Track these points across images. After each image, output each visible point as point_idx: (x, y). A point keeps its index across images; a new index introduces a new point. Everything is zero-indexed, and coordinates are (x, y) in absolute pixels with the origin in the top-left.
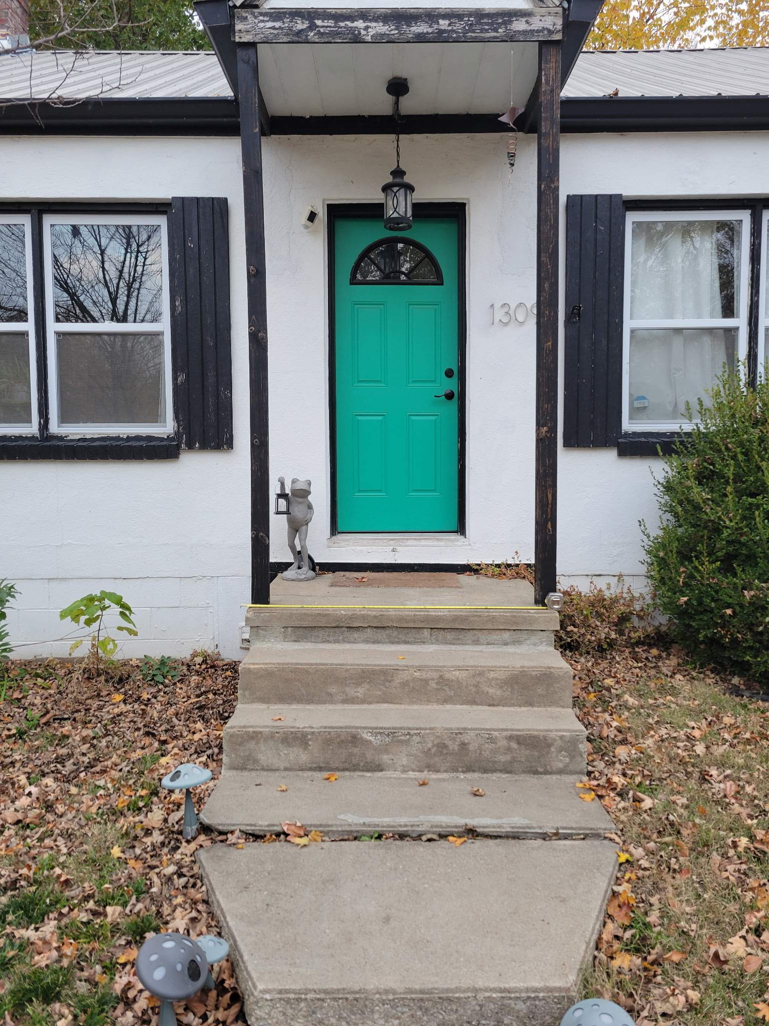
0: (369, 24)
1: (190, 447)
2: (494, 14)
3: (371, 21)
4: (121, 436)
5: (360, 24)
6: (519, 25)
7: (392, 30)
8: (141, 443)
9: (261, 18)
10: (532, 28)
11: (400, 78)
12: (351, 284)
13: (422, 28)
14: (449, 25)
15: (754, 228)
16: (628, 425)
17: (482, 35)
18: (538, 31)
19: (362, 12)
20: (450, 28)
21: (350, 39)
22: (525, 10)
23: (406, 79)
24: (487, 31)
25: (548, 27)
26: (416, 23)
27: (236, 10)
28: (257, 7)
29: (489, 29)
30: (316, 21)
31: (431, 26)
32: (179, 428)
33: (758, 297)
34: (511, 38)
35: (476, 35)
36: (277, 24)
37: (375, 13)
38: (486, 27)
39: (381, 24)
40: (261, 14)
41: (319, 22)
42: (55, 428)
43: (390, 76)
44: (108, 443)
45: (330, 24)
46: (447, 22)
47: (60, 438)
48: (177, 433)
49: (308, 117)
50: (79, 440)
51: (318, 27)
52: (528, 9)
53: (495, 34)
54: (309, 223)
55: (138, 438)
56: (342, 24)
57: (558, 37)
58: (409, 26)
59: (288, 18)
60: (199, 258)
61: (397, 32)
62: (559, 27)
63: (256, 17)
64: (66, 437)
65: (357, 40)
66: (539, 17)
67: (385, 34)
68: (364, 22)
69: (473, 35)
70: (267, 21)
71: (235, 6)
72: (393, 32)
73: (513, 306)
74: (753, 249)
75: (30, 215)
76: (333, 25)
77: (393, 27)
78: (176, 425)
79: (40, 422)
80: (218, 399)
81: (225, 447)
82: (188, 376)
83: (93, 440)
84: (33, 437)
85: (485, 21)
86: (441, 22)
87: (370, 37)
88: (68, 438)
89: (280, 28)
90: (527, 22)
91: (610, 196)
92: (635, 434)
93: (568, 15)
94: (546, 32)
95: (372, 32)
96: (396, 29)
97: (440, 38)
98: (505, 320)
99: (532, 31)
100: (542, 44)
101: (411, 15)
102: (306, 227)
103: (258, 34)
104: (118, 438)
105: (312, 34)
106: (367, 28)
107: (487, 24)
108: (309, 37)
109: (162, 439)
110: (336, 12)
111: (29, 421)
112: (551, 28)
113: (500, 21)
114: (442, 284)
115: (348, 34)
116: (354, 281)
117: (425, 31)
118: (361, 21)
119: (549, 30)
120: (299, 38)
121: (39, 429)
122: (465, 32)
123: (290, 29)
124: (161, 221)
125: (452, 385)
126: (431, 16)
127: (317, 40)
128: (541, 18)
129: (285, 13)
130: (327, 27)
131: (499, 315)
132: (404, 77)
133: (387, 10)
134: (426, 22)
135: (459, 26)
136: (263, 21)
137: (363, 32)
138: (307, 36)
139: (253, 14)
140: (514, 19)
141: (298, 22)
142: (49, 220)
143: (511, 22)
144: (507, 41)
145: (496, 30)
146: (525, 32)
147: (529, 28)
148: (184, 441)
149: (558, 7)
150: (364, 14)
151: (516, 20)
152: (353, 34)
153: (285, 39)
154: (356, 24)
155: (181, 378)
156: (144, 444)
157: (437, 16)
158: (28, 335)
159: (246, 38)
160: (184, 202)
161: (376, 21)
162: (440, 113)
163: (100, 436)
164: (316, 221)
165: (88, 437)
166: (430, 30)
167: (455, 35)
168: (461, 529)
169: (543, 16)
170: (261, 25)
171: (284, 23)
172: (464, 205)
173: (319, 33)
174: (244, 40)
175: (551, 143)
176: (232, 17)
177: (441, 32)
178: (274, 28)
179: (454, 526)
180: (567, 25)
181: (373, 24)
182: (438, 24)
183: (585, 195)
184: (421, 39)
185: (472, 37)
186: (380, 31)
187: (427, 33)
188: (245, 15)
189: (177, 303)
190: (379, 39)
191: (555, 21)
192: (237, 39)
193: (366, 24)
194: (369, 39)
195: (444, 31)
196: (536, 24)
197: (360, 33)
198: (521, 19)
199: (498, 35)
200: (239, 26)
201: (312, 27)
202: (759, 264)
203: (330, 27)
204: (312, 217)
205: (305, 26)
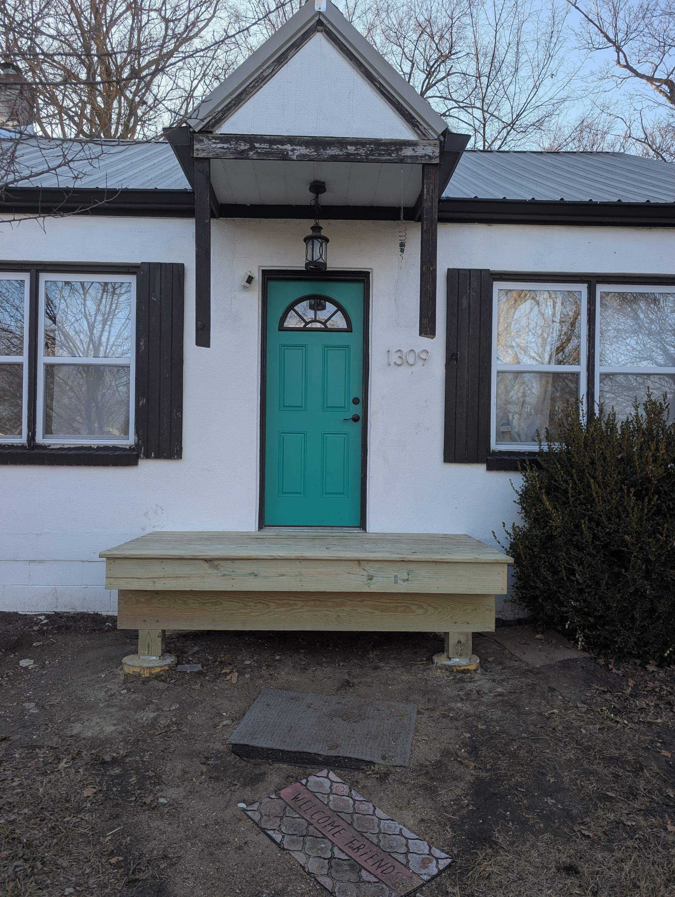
0: (295, 147)
1: (148, 456)
2: (389, 143)
3: (296, 145)
4: (93, 446)
5: (288, 147)
6: (408, 152)
7: (312, 152)
8: (108, 453)
9: (214, 141)
10: (417, 154)
11: (319, 182)
12: (280, 330)
13: (335, 151)
14: (355, 150)
15: (590, 297)
16: (495, 446)
17: (379, 158)
18: (421, 157)
19: (290, 139)
20: (355, 152)
21: (281, 157)
22: (412, 141)
23: (324, 183)
24: (383, 155)
25: (429, 154)
26: (330, 148)
27: (195, 135)
28: (211, 132)
29: (384, 154)
30: (255, 144)
31: (341, 150)
32: (138, 441)
33: (594, 349)
34: (402, 161)
35: (375, 157)
36: (226, 146)
37: (299, 140)
38: (383, 152)
39: (304, 148)
40: (214, 138)
41: (257, 145)
42: (40, 439)
43: (312, 179)
44: (82, 452)
45: (265, 147)
46: (354, 148)
47: (44, 447)
48: (137, 445)
49: (249, 205)
50: (59, 449)
51: (257, 148)
52: (414, 141)
53: (389, 157)
54: (247, 285)
55: (106, 448)
56: (275, 147)
57: (437, 161)
58: (325, 149)
59: (234, 141)
60: (160, 309)
61: (316, 153)
62: (437, 154)
63: (210, 140)
64: (49, 446)
65: (284, 157)
66: (422, 147)
67: (307, 155)
68: (291, 146)
69: (373, 157)
70: (218, 143)
71: (194, 132)
72: (313, 154)
73: (405, 350)
74: (590, 313)
75: (29, 273)
76: (268, 147)
77: (312, 150)
78: (137, 438)
79: (28, 434)
80: (171, 419)
81: (176, 456)
82: (148, 401)
83: (70, 449)
84: (23, 446)
85: (382, 148)
86: (349, 147)
87: (295, 157)
88: (51, 447)
89: (228, 148)
90: (413, 149)
91: (481, 270)
92: (500, 452)
93: (444, 146)
94: (427, 157)
95: (297, 153)
96: (315, 152)
97: (348, 158)
98: (399, 362)
99: (417, 157)
100: (424, 165)
101: (326, 141)
102: (245, 287)
103: (211, 152)
104: (90, 448)
105: (252, 153)
106: (293, 150)
107: (383, 150)
108: (249, 155)
109: (125, 449)
110: (270, 138)
111: (20, 433)
112: (431, 154)
113: (393, 148)
114: (351, 332)
115: (279, 154)
116: (282, 328)
117: (337, 154)
118: (289, 145)
119: (429, 156)
120: (241, 155)
121: (28, 440)
122: (367, 155)
123: (236, 150)
124: (132, 279)
125: (357, 410)
126: (341, 142)
127: (255, 158)
128: (424, 147)
129: (232, 138)
130: (264, 148)
131: (395, 358)
132: (322, 180)
133: (309, 138)
134: (338, 147)
135: (362, 151)
136: (215, 143)
137: (290, 153)
138: (248, 154)
139: (208, 137)
140: (404, 147)
141: (242, 144)
142: (44, 277)
143: (401, 149)
144: (398, 163)
145: (390, 155)
146: (411, 157)
147: (415, 154)
148: (142, 452)
149: (436, 140)
150: (292, 140)
151: (405, 148)
152: (283, 154)
153: (232, 156)
154: (284, 147)
155: (143, 402)
156: (110, 453)
157: (346, 143)
158: (23, 366)
159: (202, 155)
160: (150, 265)
161: (300, 145)
162: (351, 204)
163: (76, 446)
164: (253, 282)
165: (66, 446)
166: (341, 153)
167: (359, 157)
168: (363, 525)
169: (425, 146)
170: (214, 146)
171: (231, 145)
172: (368, 273)
173: (257, 152)
174: (200, 156)
175: (430, 237)
176: (192, 140)
177: (349, 155)
178: (223, 148)
179: (358, 523)
180: (442, 153)
181: (298, 148)
182: (347, 149)
183: (461, 269)
184: (334, 159)
185: (372, 159)
186: (303, 153)
187: (339, 155)
188: (201, 138)
189: (141, 344)
190: (302, 158)
191: (434, 150)
192: (195, 155)
193: (293, 147)
194: (294, 157)
195: (352, 154)
196: (420, 151)
197: (288, 154)
198: (408, 148)
199: (391, 158)
200: (197, 146)
201: (252, 148)
202: (594, 325)
203: (266, 148)
204: (250, 280)
205: (247, 147)
